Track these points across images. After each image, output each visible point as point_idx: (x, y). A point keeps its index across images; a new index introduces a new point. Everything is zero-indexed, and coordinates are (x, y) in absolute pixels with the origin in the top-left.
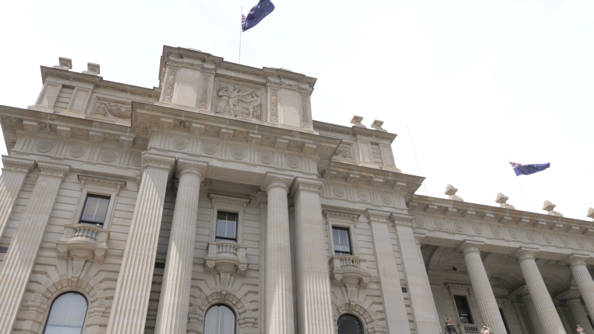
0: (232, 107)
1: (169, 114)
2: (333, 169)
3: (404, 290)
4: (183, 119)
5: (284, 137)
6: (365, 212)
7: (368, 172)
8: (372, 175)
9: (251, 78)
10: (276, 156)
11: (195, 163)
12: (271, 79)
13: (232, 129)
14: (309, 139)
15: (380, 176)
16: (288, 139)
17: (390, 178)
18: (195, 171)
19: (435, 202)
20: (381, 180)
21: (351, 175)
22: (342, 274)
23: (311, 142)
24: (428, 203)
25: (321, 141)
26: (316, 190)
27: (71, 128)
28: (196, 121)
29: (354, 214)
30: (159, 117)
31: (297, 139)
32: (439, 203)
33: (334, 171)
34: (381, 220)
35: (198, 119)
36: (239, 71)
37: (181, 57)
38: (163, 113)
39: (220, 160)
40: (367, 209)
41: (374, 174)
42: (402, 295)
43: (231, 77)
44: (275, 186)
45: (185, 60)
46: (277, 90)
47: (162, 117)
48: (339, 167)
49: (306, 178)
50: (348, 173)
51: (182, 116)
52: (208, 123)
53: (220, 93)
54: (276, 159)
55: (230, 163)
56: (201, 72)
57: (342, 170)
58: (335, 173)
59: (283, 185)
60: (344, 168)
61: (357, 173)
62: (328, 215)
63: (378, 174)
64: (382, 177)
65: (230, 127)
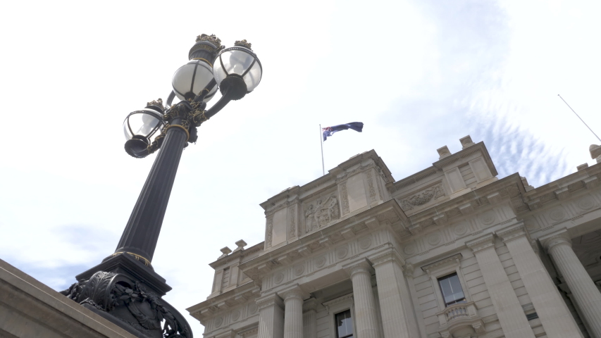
0: (317, 220)
1: (261, 261)
2: (415, 223)
3: (532, 316)
4: (271, 259)
5: (346, 227)
6: (465, 247)
7: (450, 206)
8: (456, 206)
9: (325, 185)
10: (350, 246)
11: (288, 289)
12: (339, 176)
13: (305, 246)
14: (366, 216)
15: (465, 202)
16: (350, 227)
17: (477, 198)
18: (292, 296)
19: (561, 184)
20: (469, 205)
21: (435, 219)
22: (448, 329)
23: (369, 217)
24: (552, 190)
25: (376, 212)
26: (390, 258)
27: (225, 301)
28: (280, 255)
29: (456, 255)
30: (256, 268)
31: (357, 222)
32: (567, 182)
33: (416, 224)
34: (486, 246)
35: (280, 253)
36: (315, 187)
37: (273, 204)
38: (258, 262)
39: (307, 276)
40: (466, 243)
41: (458, 203)
42: (527, 325)
43: (312, 196)
44: (355, 274)
45: (277, 205)
46: (345, 183)
47: (259, 266)
48: (420, 218)
49: (381, 251)
50: (431, 218)
51: (270, 257)
52: (287, 252)
53: (307, 214)
54: (350, 249)
55: (316, 274)
56: (288, 207)
57: (423, 219)
58: (418, 226)
59: (359, 270)
60: (425, 216)
61: (440, 213)
62: (427, 271)
63: (461, 201)
64: (468, 201)
65: (304, 245)
